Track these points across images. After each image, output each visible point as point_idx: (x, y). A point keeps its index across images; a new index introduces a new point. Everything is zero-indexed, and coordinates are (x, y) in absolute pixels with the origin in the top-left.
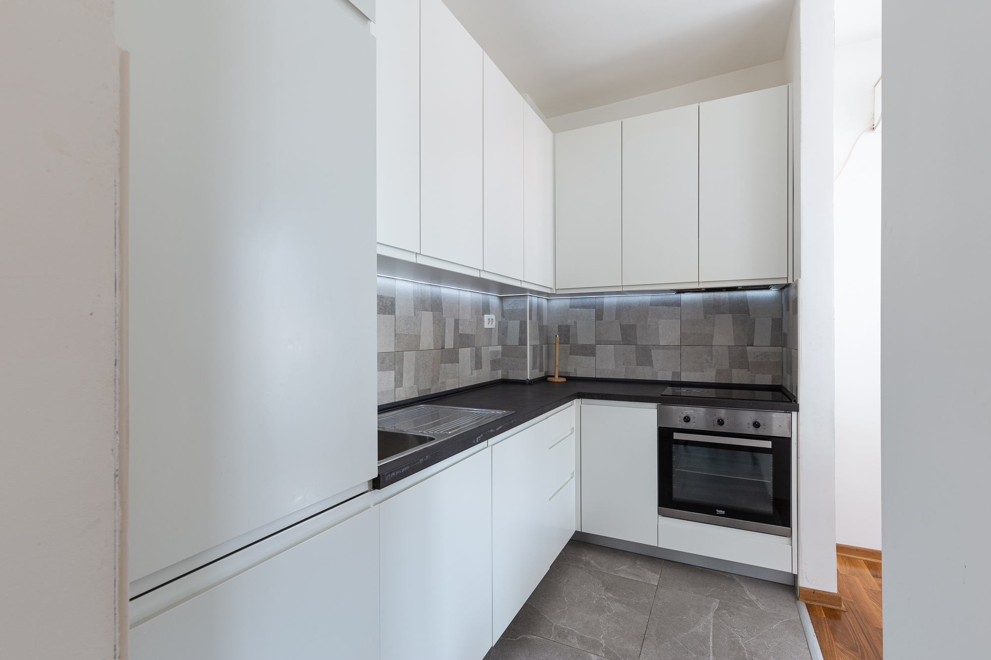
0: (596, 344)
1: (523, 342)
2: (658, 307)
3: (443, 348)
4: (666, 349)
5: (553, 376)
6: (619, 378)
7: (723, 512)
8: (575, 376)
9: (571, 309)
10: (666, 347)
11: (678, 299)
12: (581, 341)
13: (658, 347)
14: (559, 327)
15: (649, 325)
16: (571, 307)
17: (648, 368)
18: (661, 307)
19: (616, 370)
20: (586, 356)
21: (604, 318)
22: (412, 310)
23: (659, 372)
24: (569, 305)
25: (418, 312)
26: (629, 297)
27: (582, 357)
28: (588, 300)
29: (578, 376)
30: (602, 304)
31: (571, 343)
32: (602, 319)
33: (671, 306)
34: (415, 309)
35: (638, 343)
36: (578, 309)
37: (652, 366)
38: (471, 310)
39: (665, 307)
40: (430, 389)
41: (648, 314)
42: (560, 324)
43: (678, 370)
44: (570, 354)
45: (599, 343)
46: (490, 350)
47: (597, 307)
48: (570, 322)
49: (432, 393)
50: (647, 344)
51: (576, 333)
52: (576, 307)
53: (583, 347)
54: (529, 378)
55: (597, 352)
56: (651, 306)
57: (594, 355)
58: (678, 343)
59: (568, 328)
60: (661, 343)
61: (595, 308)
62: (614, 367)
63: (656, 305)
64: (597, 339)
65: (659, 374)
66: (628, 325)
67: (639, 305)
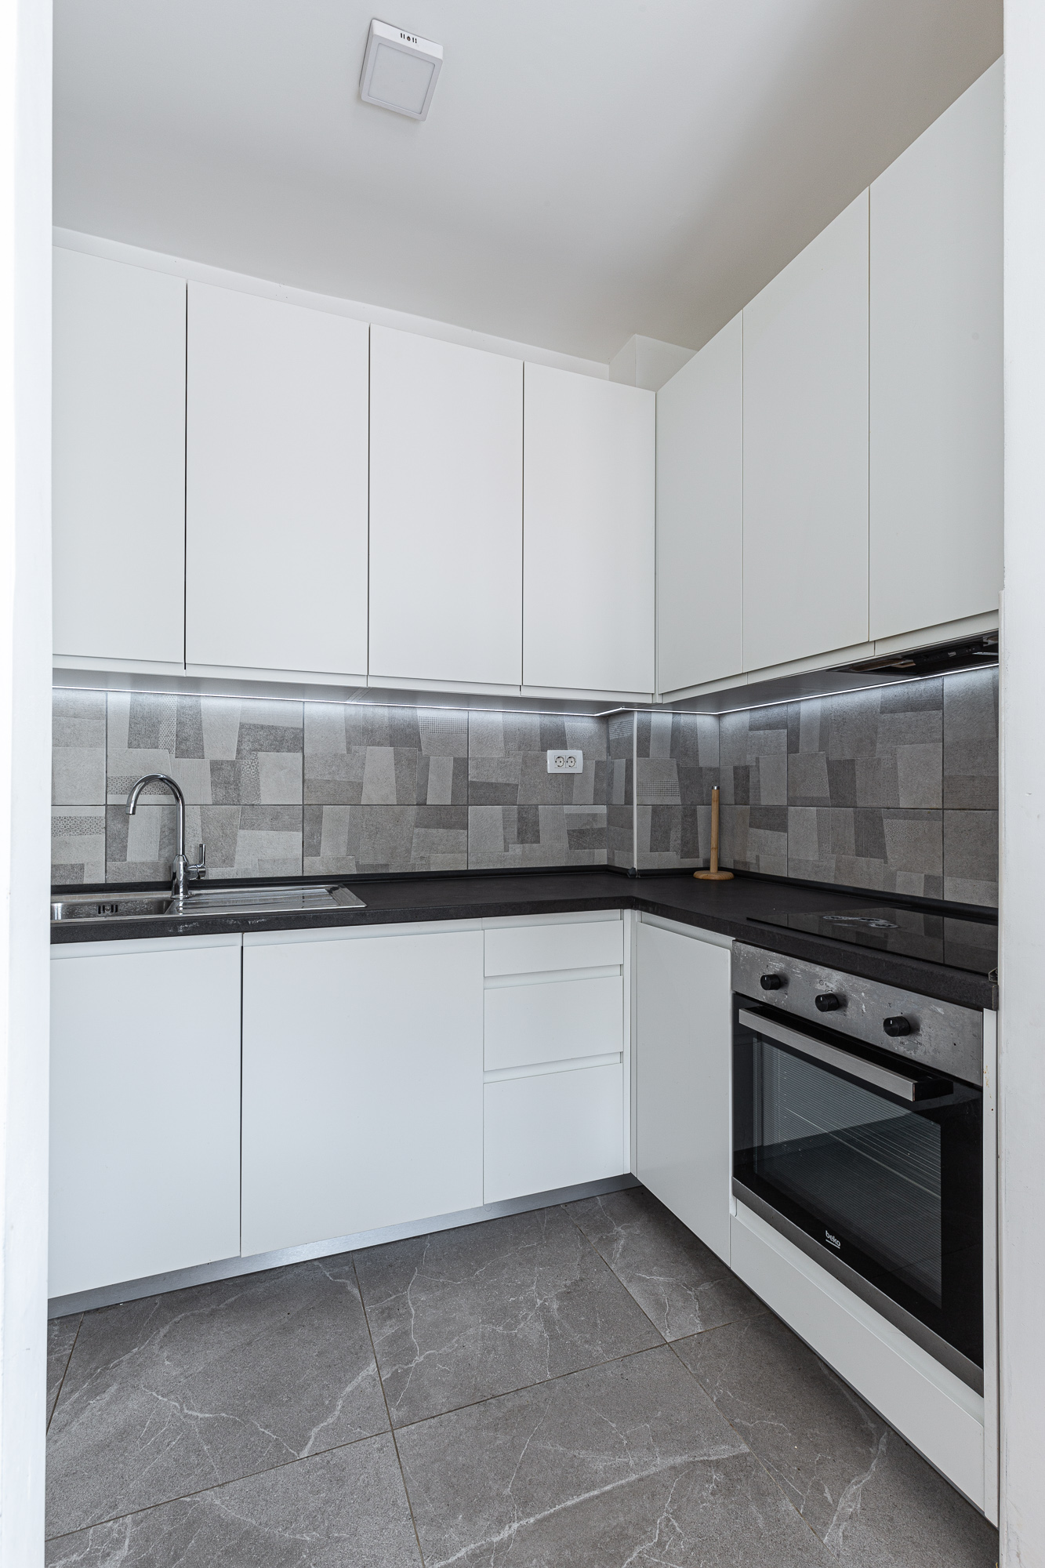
0: (788, 805)
1: (629, 801)
2: (896, 716)
3: (422, 804)
4: (913, 819)
5: (707, 868)
6: (826, 881)
7: (838, 1244)
8: (757, 871)
9: (751, 733)
10: (913, 814)
11: (937, 690)
12: (766, 800)
13: (896, 812)
14: (736, 768)
15: (879, 759)
16: (751, 728)
17: (877, 862)
18: (901, 715)
19: (820, 864)
20: (774, 830)
21: (800, 748)
22: (343, 746)
23: (898, 873)
24: (747, 725)
25: (354, 748)
26: (841, 697)
27: (768, 832)
28: (776, 710)
29: (762, 871)
30: (797, 717)
31: (751, 802)
32: (797, 751)
33: (921, 710)
34: (349, 743)
35: (860, 804)
36: (762, 732)
37: (885, 858)
38: (505, 742)
39: (909, 714)
40: (387, 865)
41: (876, 733)
42: (736, 764)
43: (938, 872)
44: (751, 826)
45: (792, 802)
46: (566, 812)
47: (790, 725)
48: (750, 760)
49: (391, 871)
50: (875, 804)
51: (759, 781)
52: (758, 729)
53: (769, 810)
54: (635, 867)
55: (790, 823)
56: (882, 712)
57: (783, 827)
58: (936, 803)
59: (747, 768)
60: (903, 803)
61: (786, 727)
62: (816, 858)
63: (892, 711)
64: (791, 794)
65: (899, 880)
66: (840, 762)
67: (861, 713)
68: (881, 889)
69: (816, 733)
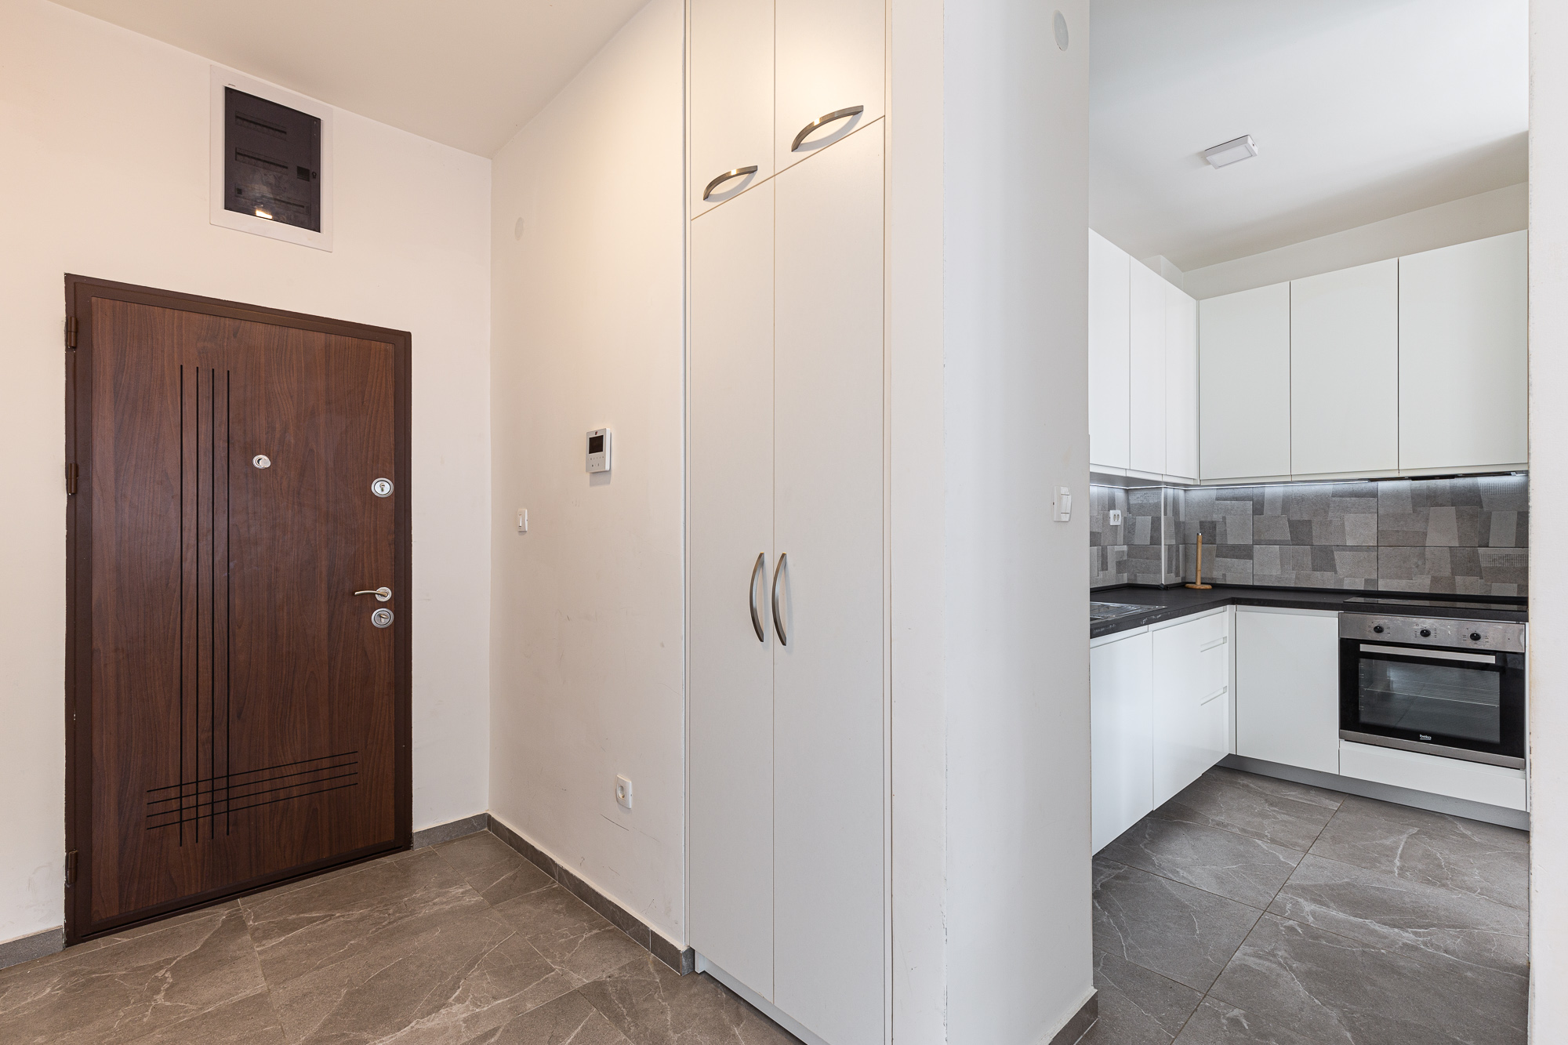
0: (1253, 544)
1: (1155, 540)
4: (1356, 551)
5: (1194, 583)
6: (1287, 586)
7: (1430, 738)
8: (1223, 582)
9: (1217, 502)
10: (1356, 548)
11: (1373, 488)
12: (1232, 540)
13: (1345, 548)
14: (1202, 523)
15: (1331, 520)
16: (1217, 499)
17: (1329, 573)
18: (1348, 499)
19: (1283, 576)
20: (1240, 558)
21: (1265, 511)
23: (1346, 578)
24: (1214, 497)
26: (1298, 487)
27: (1233, 560)
28: (1243, 492)
29: (1228, 582)
30: (1263, 495)
31: (1217, 542)
32: (1262, 513)
33: (1362, 497)
35: (1315, 543)
36: (1228, 502)
37: (1336, 572)
38: (1097, 505)
39: (1353, 497)
41: (1328, 506)
42: (1203, 519)
43: (1374, 576)
44: (1217, 556)
45: (1258, 542)
46: (1116, 550)
47: (1255, 500)
48: (1216, 517)
50: (1328, 544)
51: (1226, 529)
52: (1226, 500)
53: (1235, 547)
54: (1163, 583)
55: (1256, 554)
56: (1333, 496)
57: (1250, 557)
58: (1373, 543)
59: (1213, 525)
60: (1349, 543)
61: (1253, 500)
62: (1279, 573)
63: (1340, 496)
64: (1256, 538)
65: (1345, 582)
66: (1299, 521)
67: (1316, 496)
68: (1333, 588)
69: (1279, 505)
